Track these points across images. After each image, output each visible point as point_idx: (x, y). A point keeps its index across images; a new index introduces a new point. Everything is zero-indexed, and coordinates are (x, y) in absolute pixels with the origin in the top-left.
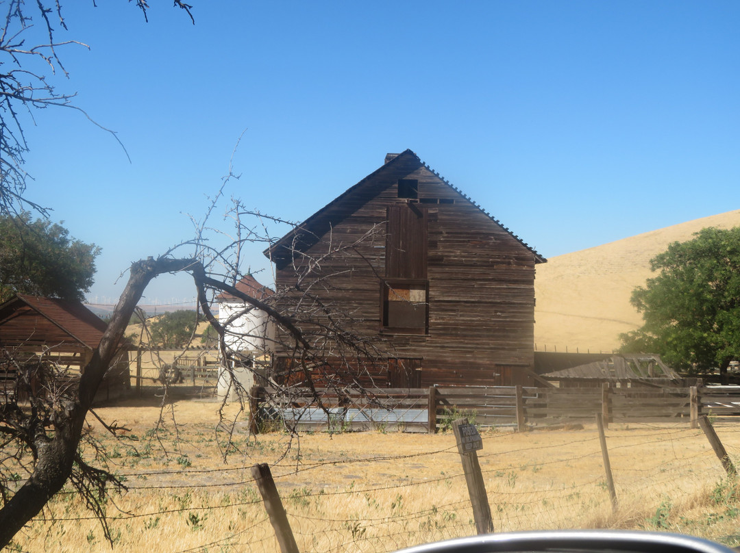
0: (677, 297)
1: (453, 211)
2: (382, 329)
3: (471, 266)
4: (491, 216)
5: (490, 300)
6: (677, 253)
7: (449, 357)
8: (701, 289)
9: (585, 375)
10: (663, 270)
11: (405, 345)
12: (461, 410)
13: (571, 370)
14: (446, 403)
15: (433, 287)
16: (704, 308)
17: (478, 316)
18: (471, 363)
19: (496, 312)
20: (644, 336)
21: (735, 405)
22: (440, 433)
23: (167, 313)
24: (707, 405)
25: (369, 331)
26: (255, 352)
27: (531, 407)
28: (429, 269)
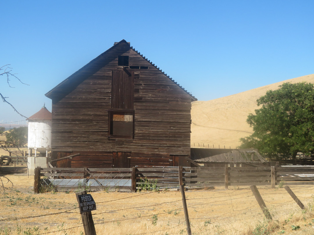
0: (270, 119)
1: (147, 73)
2: (110, 136)
3: (157, 102)
4: (168, 75)
5: (167, 121)
6: (271, 96)
7: (145, 151)
8: (282, 115)
9: (217, 160)
10: (264, 105)
11: (122, 145)
12: (149, 179)
13: (210, 158)
14: (142, 176)
15: (136, 113)
16: (284, 125)
17: (161, 129)
18: (157, 154)
19: (170, 127)
20: (253, 139)
21: (296, 176)
22: (138, 192)
23: (15, 128)
24: (281, 176)
25: (102, 137)
26: (47, 149)
27: (187, 178)
28: (134, 104)
